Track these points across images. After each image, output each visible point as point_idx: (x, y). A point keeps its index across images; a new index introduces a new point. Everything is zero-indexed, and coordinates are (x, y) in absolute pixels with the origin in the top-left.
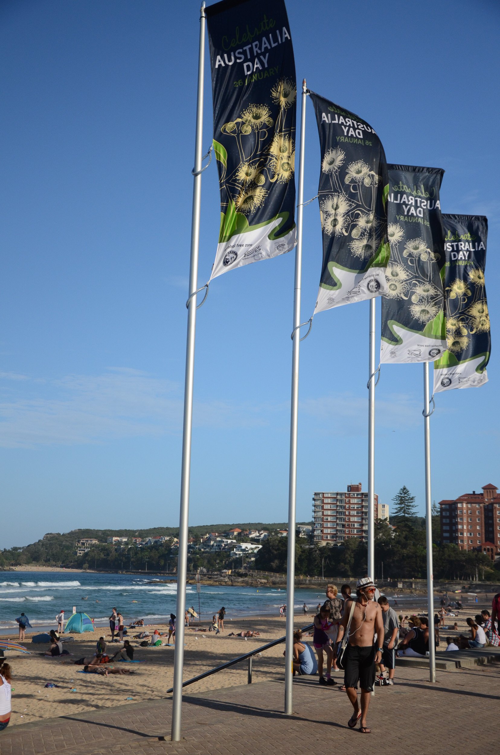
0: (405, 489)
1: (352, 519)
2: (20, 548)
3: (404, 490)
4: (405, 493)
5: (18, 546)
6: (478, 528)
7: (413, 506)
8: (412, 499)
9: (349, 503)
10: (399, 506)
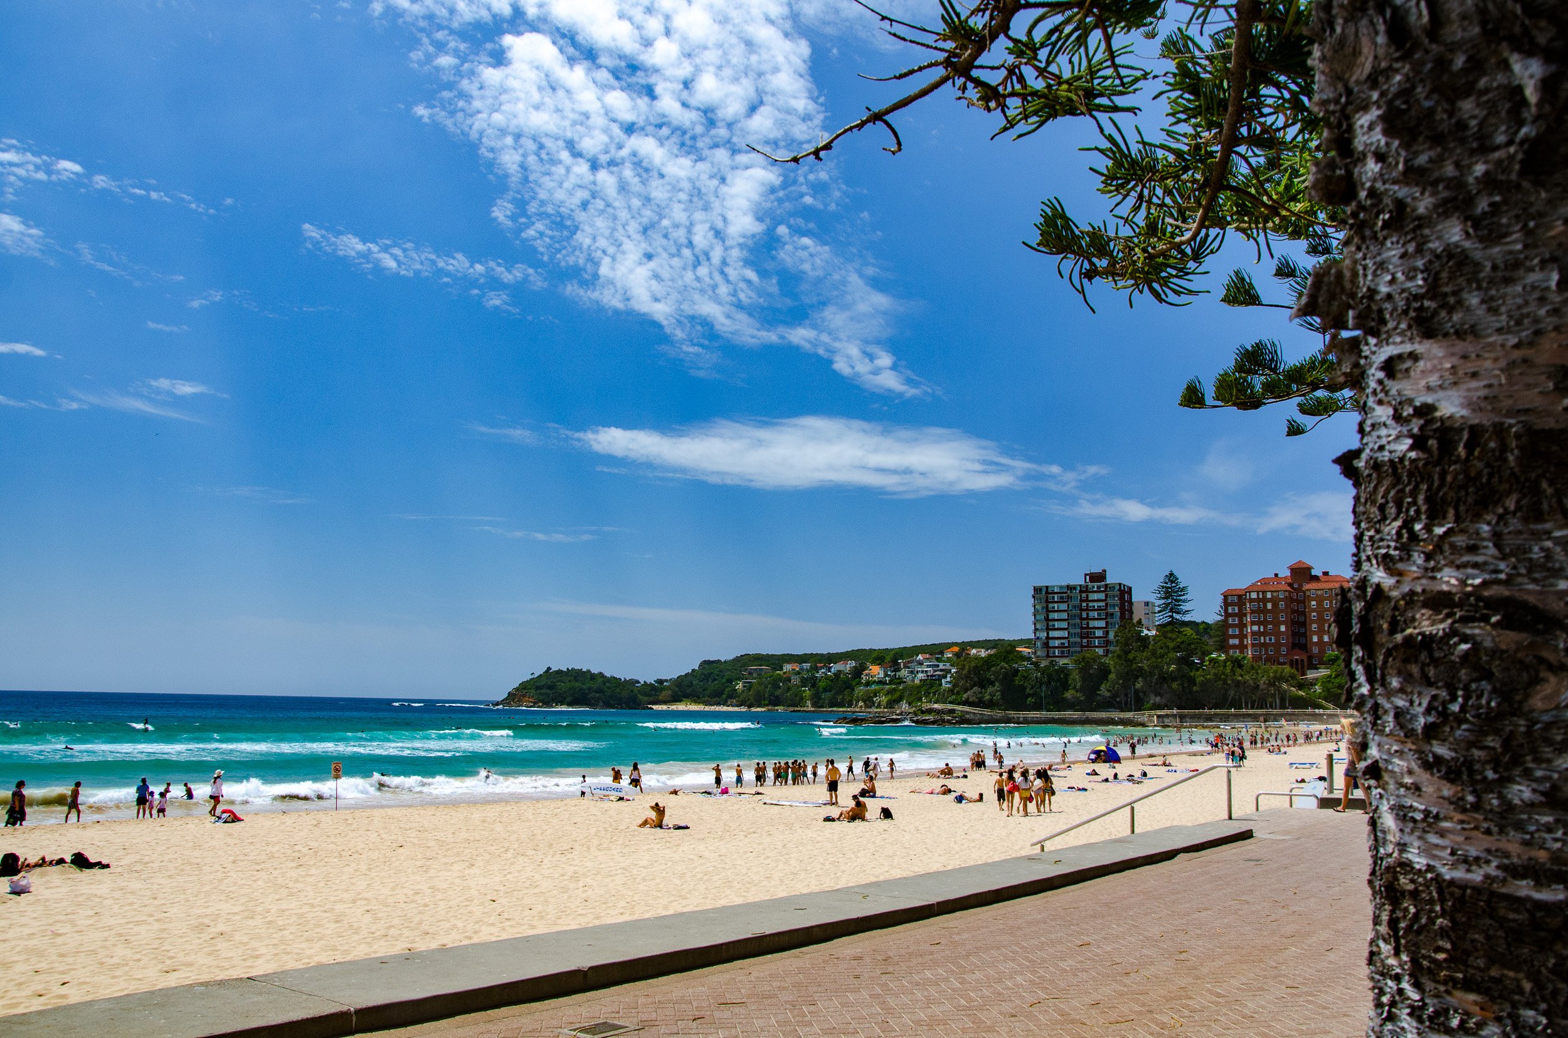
0: (1171, 574)
1: (1092, 624)
2: (666, 681)
3: (1172, 578)
4: (1172, 582)
5: (664, 678)
6: (1283, 628)
7: (1184, 601)
8: (1183, 589)
9: (1087, 600)
10: (1163, 601)
